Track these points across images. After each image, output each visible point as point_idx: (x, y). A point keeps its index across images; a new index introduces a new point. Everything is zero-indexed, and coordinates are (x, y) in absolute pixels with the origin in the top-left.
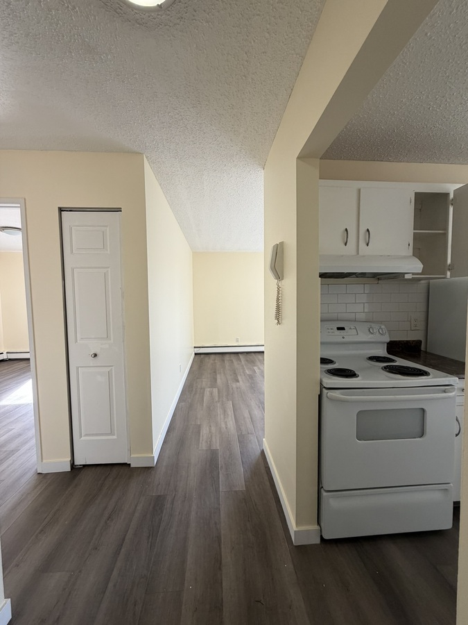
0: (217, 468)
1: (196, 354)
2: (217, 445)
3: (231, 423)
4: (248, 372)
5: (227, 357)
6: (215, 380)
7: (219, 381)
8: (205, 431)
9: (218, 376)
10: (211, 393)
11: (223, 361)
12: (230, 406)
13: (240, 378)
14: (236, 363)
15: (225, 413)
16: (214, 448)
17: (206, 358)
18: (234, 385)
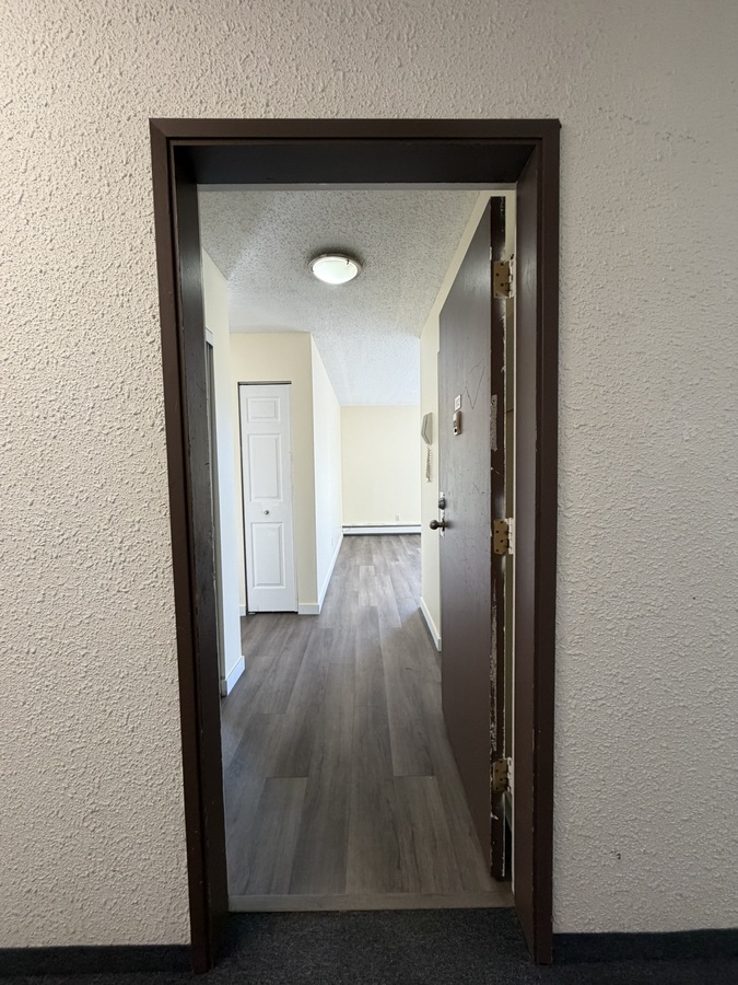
0: (377, 615)
1: (345, 535)
2: (375, 603)
3: (389, 590)
4: (409, 552)
5: (384, 539)
6: (371, 559)
7: (375, 560)
8: (363, 595)
9: (374, 556)
10: (367, 570)
11: (380, 542)
12: (388, 579)
13: (399, 558)
14: (395, 544)
15: (383, 584)
16: (373, 605)
17: (359, 540)
18: (393, 564)
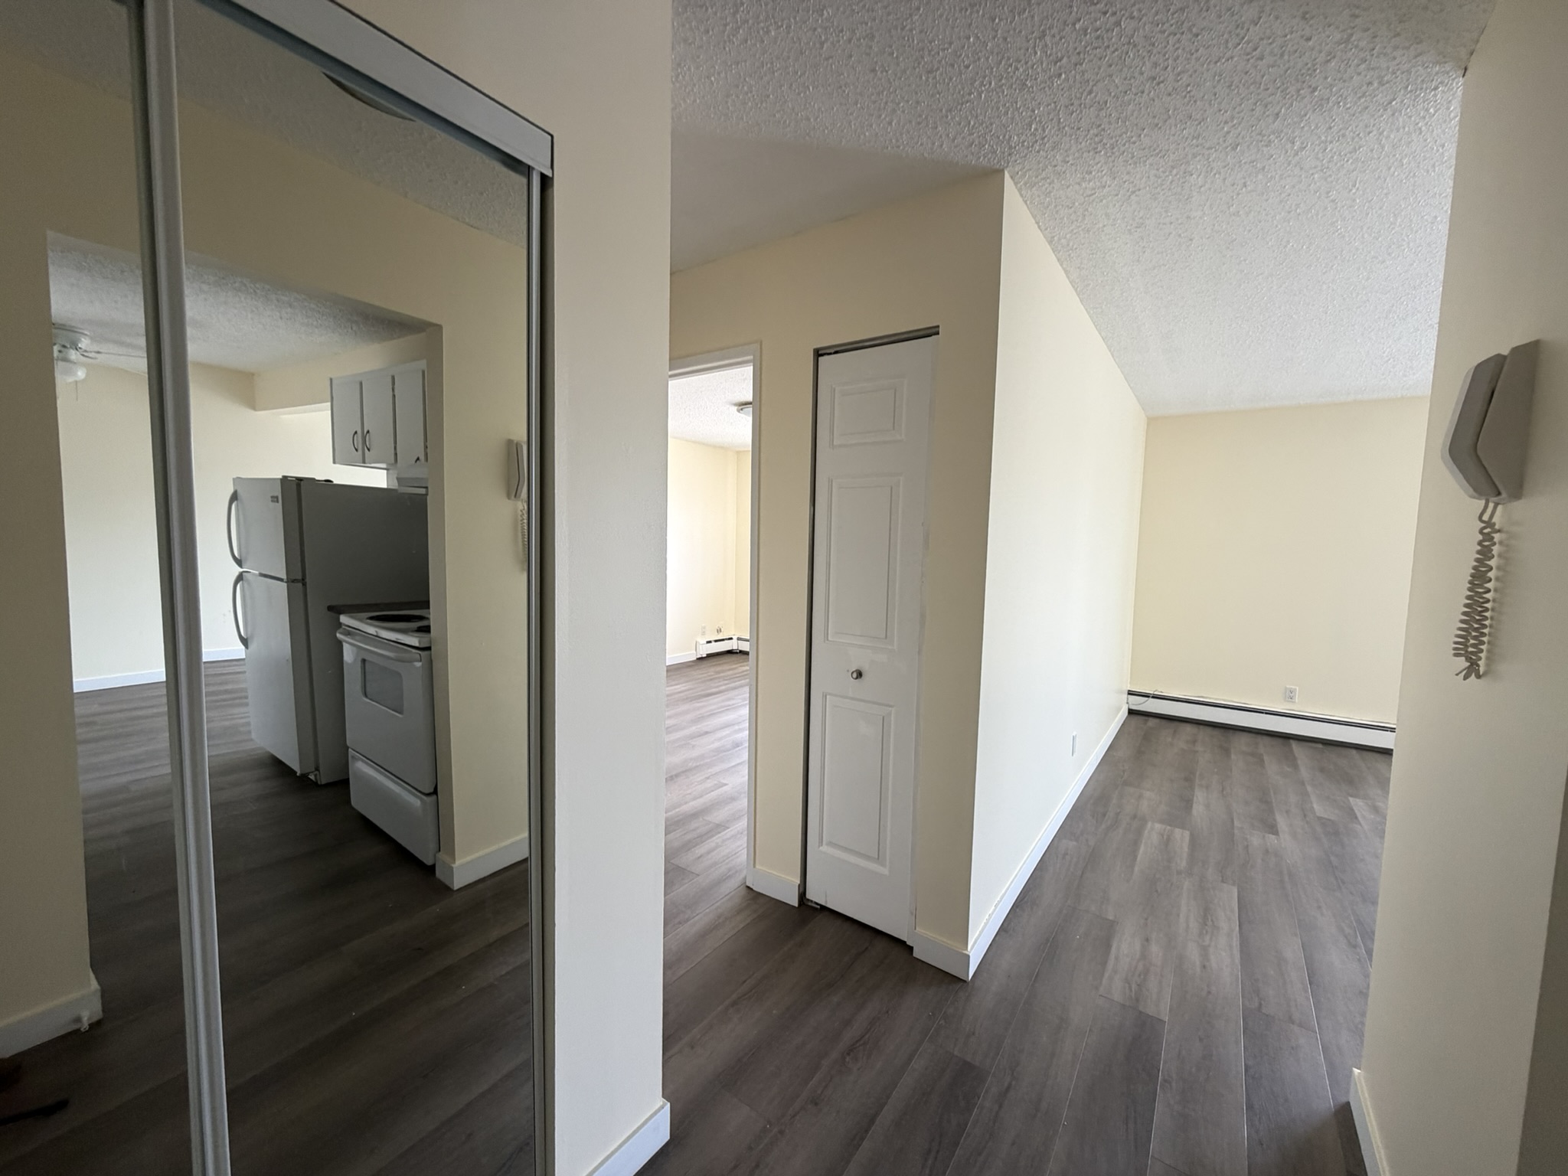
1: (1131, 712)
2: (1161, 1004)
3: (1224, 958)
4: (1319, 809)
5: (1242, 742)
6: (1188, 803)
7: (1198, 809)
8: (1126, 947)
9: (1199, 796)
10: (1167, 841)
11: (1226, 752)
12: (1228, 897)
13: (1282, 822)
14: (1273, 769)
15: (1207, 916)
16: (1150, 1010)
17: (1166, 732)
18: (1256, 840)
